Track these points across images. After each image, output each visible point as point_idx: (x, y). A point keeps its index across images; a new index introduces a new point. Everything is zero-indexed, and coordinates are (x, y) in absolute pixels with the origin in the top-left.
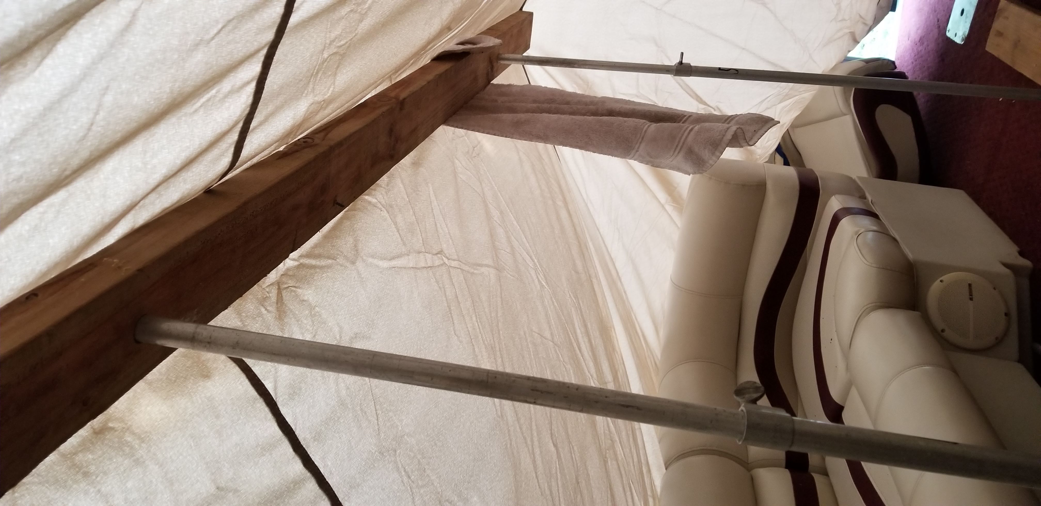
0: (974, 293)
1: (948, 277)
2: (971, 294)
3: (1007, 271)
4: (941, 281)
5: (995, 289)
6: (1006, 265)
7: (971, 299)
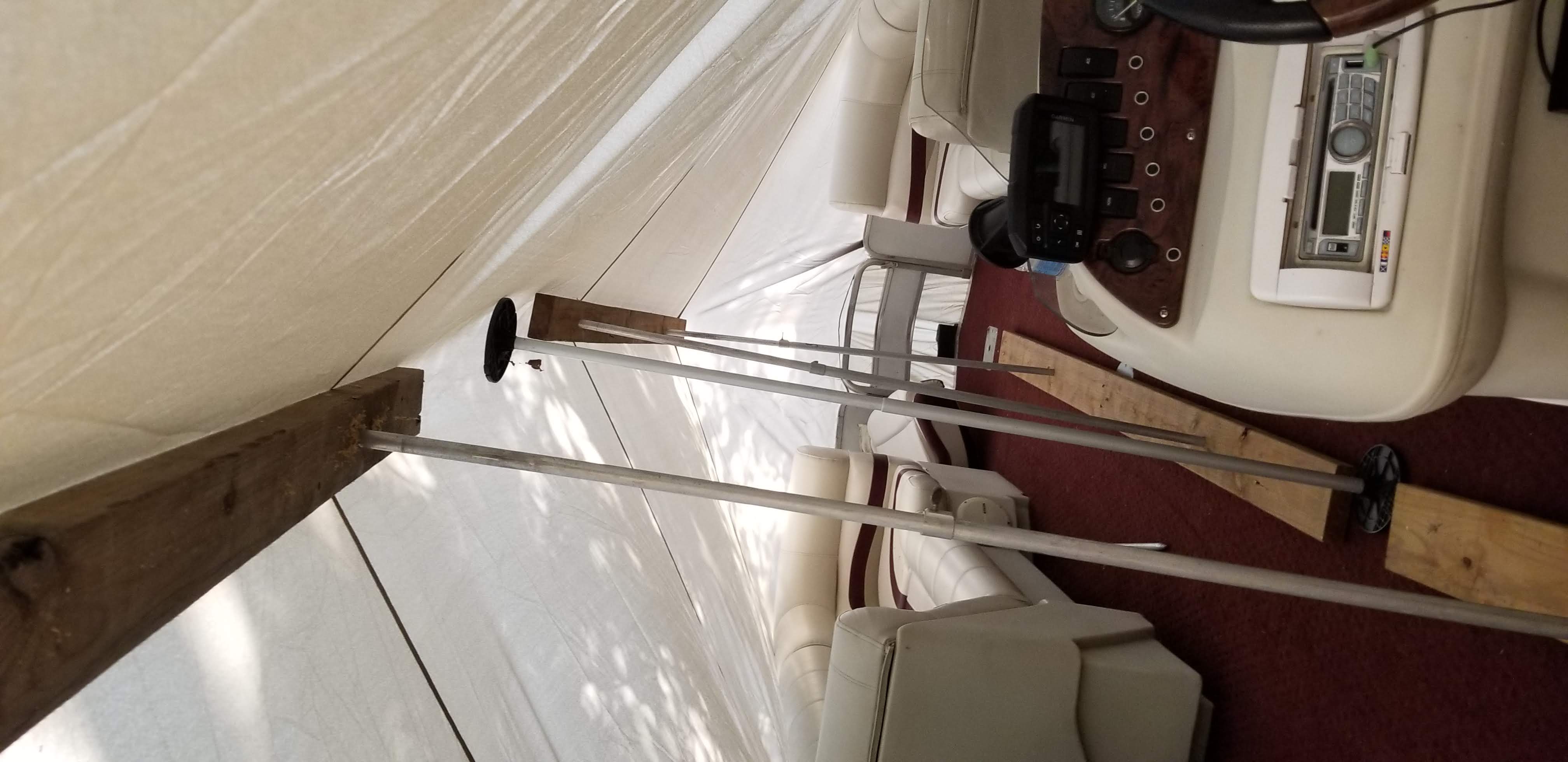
0: (987, 509)
1: (969, 501)
2: (984, 509)
3: (1009, 498)
4: (966, 502)
5: (1001, 507)
6: (1009, 497)
7: (985, 513)
